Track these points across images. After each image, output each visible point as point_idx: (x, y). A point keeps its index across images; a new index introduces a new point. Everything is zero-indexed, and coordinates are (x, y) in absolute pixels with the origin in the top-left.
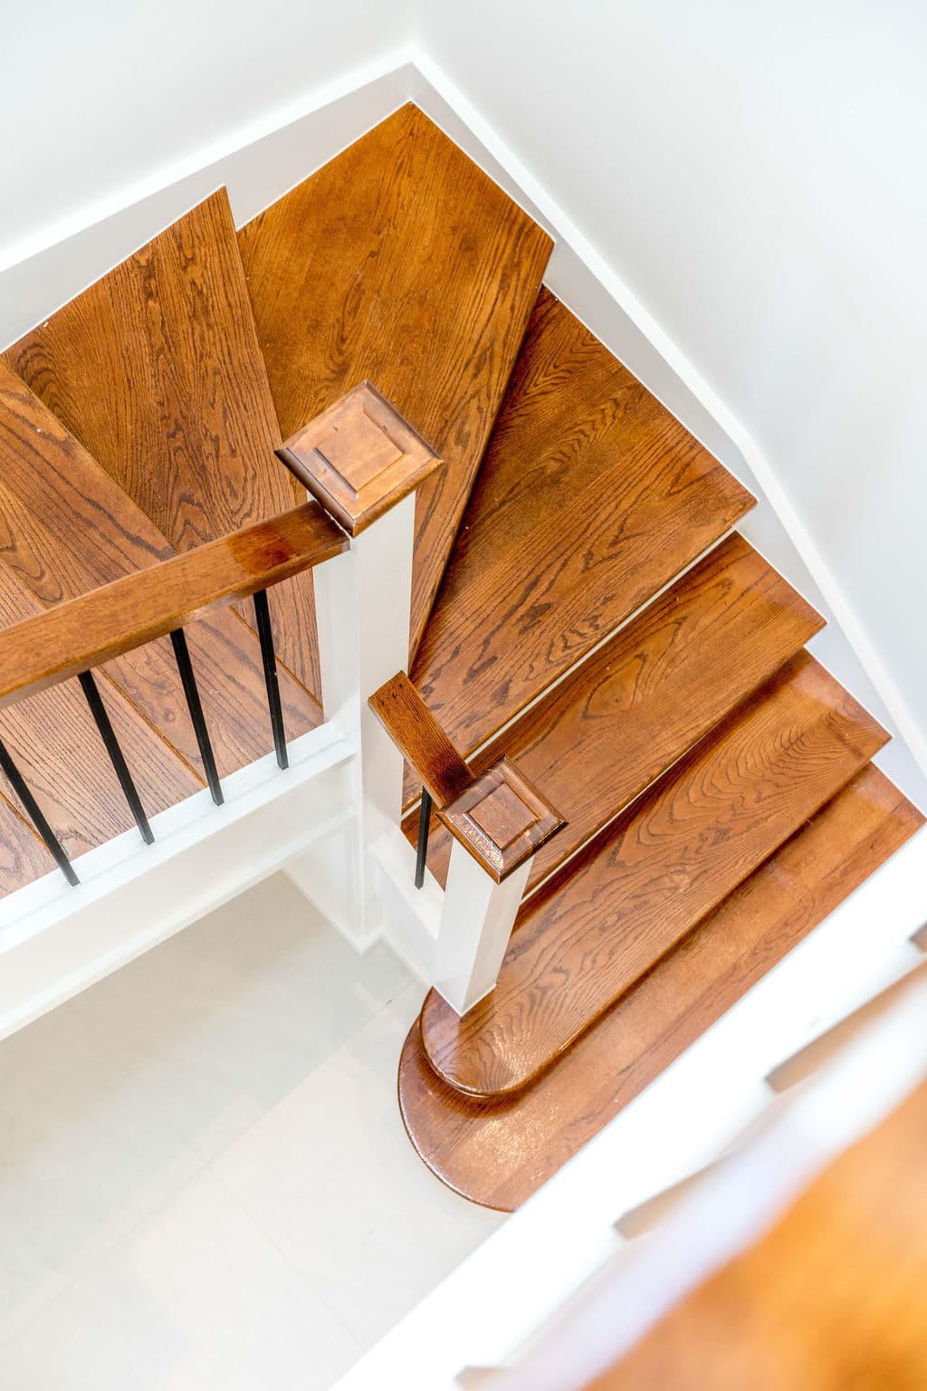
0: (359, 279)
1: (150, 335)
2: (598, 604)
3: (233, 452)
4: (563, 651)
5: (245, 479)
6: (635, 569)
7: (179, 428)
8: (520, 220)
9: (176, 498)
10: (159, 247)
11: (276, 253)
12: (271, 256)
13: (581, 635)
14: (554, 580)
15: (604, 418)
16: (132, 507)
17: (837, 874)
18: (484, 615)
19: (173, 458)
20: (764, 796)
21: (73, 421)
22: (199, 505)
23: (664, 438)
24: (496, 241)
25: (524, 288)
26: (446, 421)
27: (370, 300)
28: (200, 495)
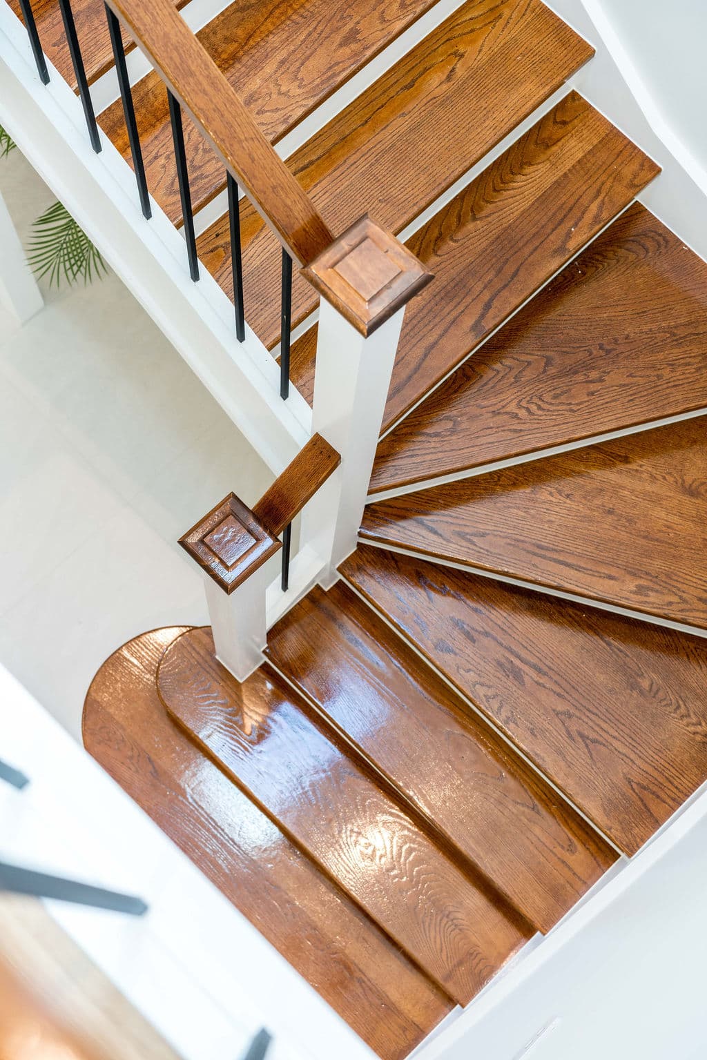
1: (686, 325)
2: (527, 723)
3: (592, 394)
4: (484, 695)
5: (570, 404)
6: (559, 752)
7: (608, 352)
9: (549, 354)
13: (499, 709)
14: (545, 686)
15: (693, 724)
17: (359, 974)
19: (582, 349)
22: (545, 371)
23: (680, 776)
26: (657, 577)
28: (554, 371)
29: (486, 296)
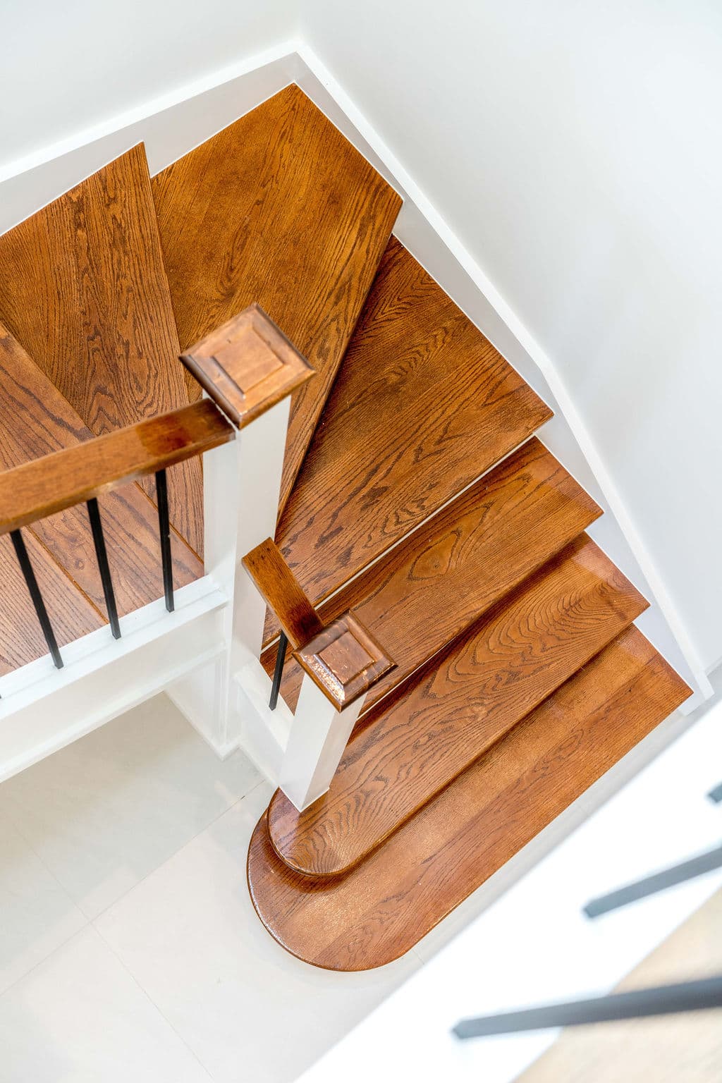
0: (247, 222)
1: (77, 257)
2: (424, 490)
3: (140, 354)
4: (395, 525)
5: (149, 377)
6: (455, 462)
7: (97, 333)
8: (377, 182)
9: (92, 389)
10: (88, 187)
11: (181, 198)
12: (177, 200)
13: (410, 513)
14: (390, 469)
15: (435, 342)
16: (57, 395)
17: (602, 710)
18: (333, 494)
19: (91, 357)
20: (548, 646)
21: (12, 323)
22: (111, 395)
23: (483, 361)
24: (357, 198)
25: (377, 236)
26: (311, 339)
27: (255, 239)
28: (112, 387)
29: (48, 422)
